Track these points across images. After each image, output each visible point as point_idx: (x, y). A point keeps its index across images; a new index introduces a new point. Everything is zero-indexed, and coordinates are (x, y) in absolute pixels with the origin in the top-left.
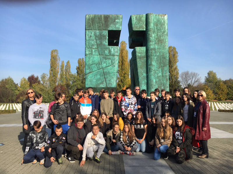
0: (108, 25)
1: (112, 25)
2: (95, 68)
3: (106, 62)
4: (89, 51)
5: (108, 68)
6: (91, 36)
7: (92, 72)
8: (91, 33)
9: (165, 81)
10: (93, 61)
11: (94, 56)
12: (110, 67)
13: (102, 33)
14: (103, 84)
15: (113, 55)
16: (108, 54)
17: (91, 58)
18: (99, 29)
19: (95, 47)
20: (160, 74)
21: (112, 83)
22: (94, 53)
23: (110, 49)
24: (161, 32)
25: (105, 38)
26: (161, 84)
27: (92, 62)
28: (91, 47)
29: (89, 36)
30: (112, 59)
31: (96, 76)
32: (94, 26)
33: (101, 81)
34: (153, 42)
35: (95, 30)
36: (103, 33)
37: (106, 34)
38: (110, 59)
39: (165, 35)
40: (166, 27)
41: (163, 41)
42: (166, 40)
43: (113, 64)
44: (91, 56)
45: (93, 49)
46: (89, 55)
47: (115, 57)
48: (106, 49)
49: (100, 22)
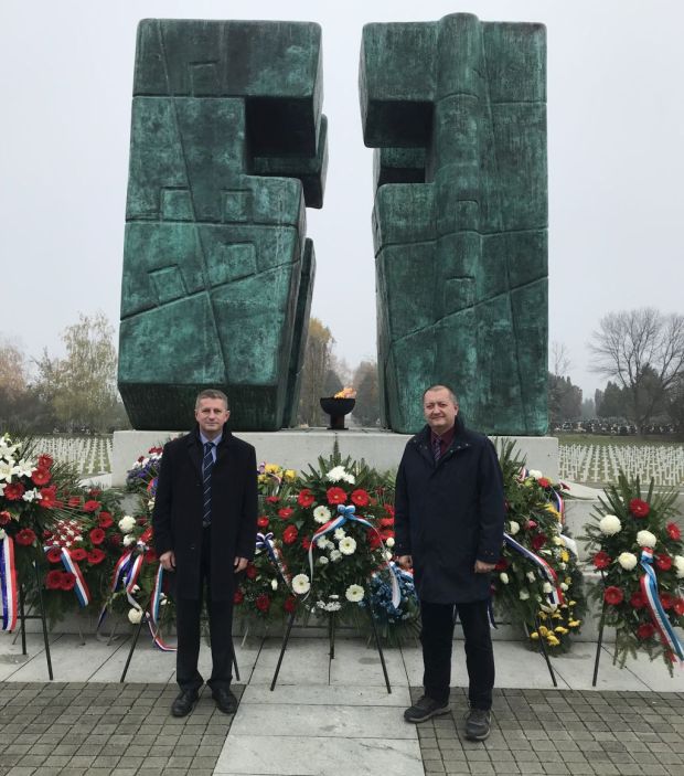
0: (249, 71)
1: (265, 72)
2: (171, 286)
3: (230, 254)
4: (146, 196)
5: (239, 284)
6: (157, 126)
7: (155, 306)
8: (161, 111)
9: (526, 359)
10: (162, 252)
11: (168, 224)
12: (250, 280)
13: (215, 112)
14: (208, 366)
15: (266, 224)
16: (243, 214)
17: (156, 236)
18: (199, 91)
19: (177, 177)
20: (504, 323)
21: (258, 365)
22: (169, 208)
23: (250, 190)
24: (511, 109)
25: (228, 134)
26: (508, 375)
27: (156, 256)
28: (155, 177)
29: (150, 123)
30: (262, 244)
31: (174, 328)
32: (177, 75)
33: (202, 350)
34: (470, 158)
35: (182, 95)
36: (220, 112)
37: (233, 115)
38: (251, 242)
39: (534, 125)
40: (540, 86)
41: (524, 157)
42: (539, 151)
43: (266, 267)
44: (154, 224)
45: (167, 192)
46: (147, 220)
47: (277, 234)
48: (230, 190)
49: (210, 58)
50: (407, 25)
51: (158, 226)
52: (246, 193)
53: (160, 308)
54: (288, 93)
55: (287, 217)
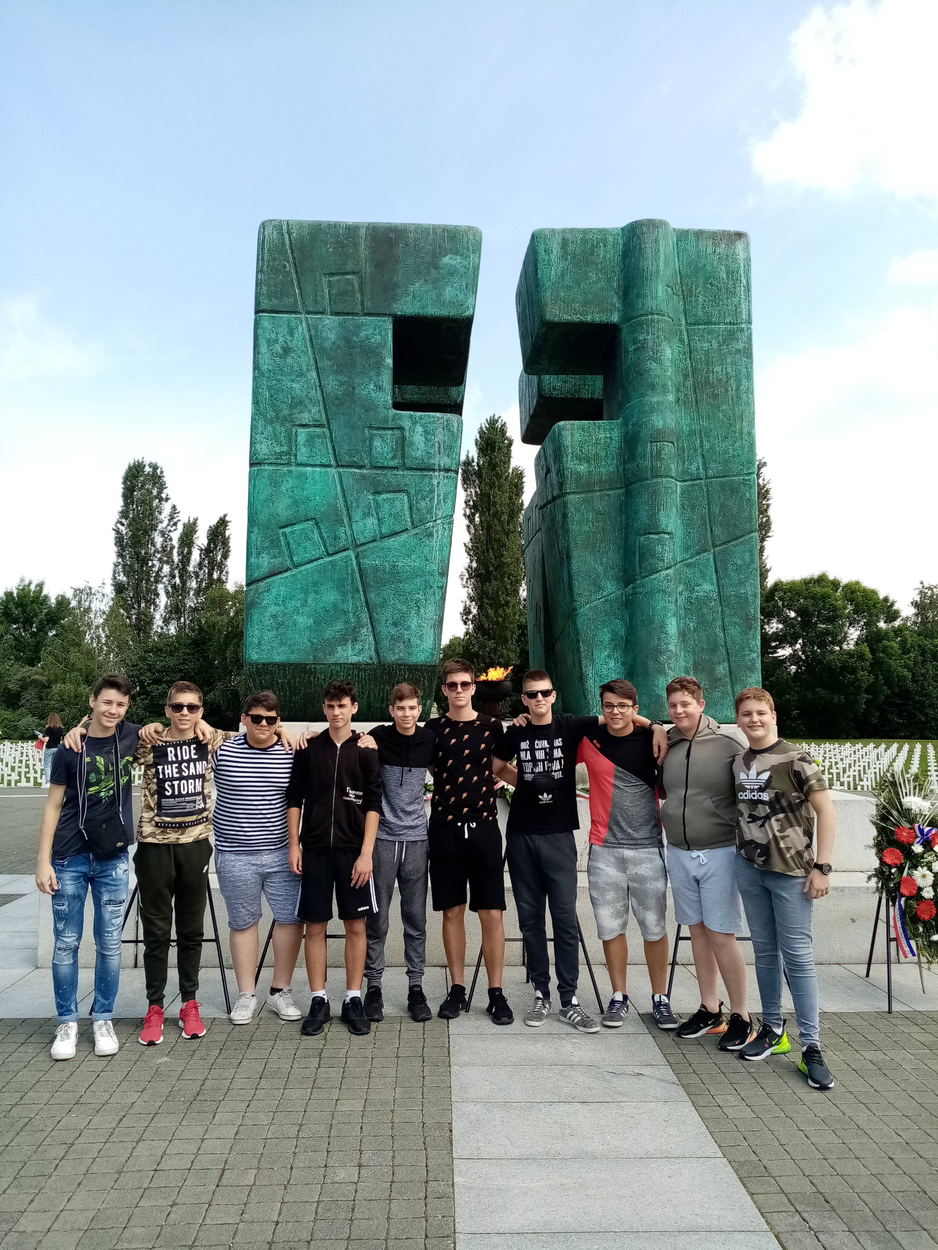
0: (396, 286)
1: (417, 286)
3: (378, 506)
4: (275, 436)
5: (391, 542)
6: (287, 350)
7: (289, 569)
8: (291, 333)
10: (295, 502)
11: (303, 470)
12: (404, 536)
13: (356, 334)
15: (423, 469)
16: (394, 458)
18: (336, 308)
19: (313, 413)
20: (708, 587)
21: (415, 640)
22: (303, 450)
23: (401, 428)
24: (710, 332)
26: (714, 650)
29: (278, 347)
32: (309, 289)
35: (316, 313)
36: (363, 334)
37: (378, 337)
38: (404, 491)
39: (739, 351)
40: (744, 306)
41: (726, 390)
42: (744, 382)
43: (423, 522)
44: (285, 469)
45: (300, 430)
46: (276, 464)
47: (435, 482)
48: (378, 429)
49: (349, 268)
50: (585, 231)
51: (290, 472)
52: (397, 432)
53: (295, 571)
54: (444, 312)
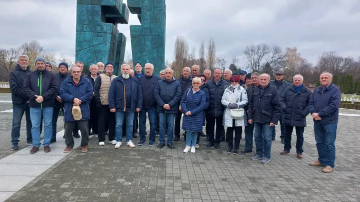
2: (86, 46)
3: (98, 39)
4: (80, 26)
5: (100, 46)
6: (82, 11)
7: (83, 50)
8: (83, 8)
9: (159, 62)
11: (85, 33)
14: (93, 62)
15: (105, 33)
16: (101, 31)
17: (82, 35)
18: (91, 4)
19: (87, 23)
20: (155, 55)
22: (85, 29)
23: (102, 26)
24: (157, 9)
25: (97, 14)
27: (82, 39)
28: (82, 22)
30: (105, 37)
31: (86, 54)
33: (92, 59)
34: (147, 20)
35: (87, 4)
36: (95, 9)
37: (98, 9)
38: (102, 37)
39: (162, 13)
43: (105, 42)
45: (84, 26)
46: (81, 31)
47: (108, 35)
48: (98, 26)
54: (110, 5)
55: (110, 32)
